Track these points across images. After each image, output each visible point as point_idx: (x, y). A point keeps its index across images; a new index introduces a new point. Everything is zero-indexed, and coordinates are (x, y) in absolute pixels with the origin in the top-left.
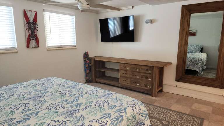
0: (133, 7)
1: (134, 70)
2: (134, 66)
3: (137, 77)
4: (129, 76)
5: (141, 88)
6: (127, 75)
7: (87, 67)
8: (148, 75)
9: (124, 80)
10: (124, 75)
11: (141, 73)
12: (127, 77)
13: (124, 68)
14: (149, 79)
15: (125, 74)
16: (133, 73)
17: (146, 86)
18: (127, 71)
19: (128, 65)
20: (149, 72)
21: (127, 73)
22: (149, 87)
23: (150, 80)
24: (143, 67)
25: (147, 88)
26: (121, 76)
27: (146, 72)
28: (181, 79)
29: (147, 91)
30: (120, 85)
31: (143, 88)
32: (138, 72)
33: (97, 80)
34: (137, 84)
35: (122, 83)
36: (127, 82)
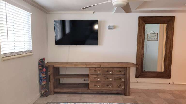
0: (94, 12)
1: (106, 73)
2: (106, 70)
3: (110, 80)
4: (100, 80)
5: (115, 90)
6: (98, 79)
7: (43, 77)
8: (121, 76)
9: (94, 85)
10: (95, 80)
11: (114, 75)
12: (98, 82)
13: (95, 72)
14: (122, 80)
15: (96, 78)
16: (104, 76)
17: (119, 86)
18: (97, 75)
19: (100, 68)
20: (122, 73)
21: (98, 76)
22: (122, 87)
23: (124, 80)
24: (116, 69)
25: (120, 89)
26: (91, 81)
27: (120, 73)
28: (140, 75)
29: (121, 92)
30: (89, 91)
31: (116, 89)
32: (111, 74)
33: (56, 90)
34: (110, 87)
35: (92, 88)
36: (98, 86)
